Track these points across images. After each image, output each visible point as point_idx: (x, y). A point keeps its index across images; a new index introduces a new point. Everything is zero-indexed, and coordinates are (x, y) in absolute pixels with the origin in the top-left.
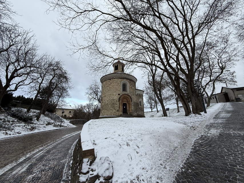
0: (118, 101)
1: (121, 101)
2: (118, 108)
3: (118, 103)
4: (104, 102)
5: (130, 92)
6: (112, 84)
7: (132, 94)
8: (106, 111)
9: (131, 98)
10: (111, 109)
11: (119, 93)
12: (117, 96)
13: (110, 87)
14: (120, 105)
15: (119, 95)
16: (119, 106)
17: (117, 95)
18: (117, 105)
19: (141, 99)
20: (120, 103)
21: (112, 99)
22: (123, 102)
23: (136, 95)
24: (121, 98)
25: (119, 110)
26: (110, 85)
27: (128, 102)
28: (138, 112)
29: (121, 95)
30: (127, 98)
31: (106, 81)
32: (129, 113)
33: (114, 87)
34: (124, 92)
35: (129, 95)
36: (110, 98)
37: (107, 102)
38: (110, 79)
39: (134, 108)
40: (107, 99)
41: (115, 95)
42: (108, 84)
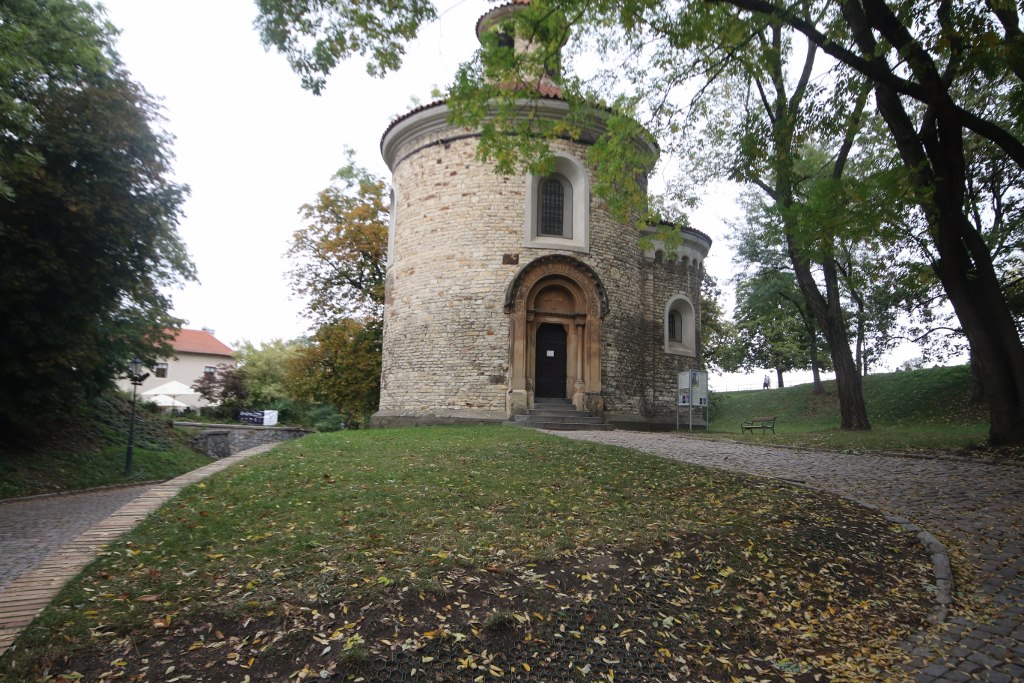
0: (499, 307)
1: (521, 304)
2: (497, 362)
3: (501, 323)
4: (403, 311)
5: (592, 243)
6: (462, 182)
7: (610, 256)
8: (414, 375)
9: (599, 285)
10: (452, 367)
11: (512, 245)
12: (495, 272)
13: (446, 200)
14: (512, 336)
15: (509, 260)
16: (505, 344)
17: (497, 264)
18: (490, 338)
19: (681, 295)
20: (513, 323)
21: (456, 289)
22: (536, 314)
23: (644, 265)
24: (525, 289)
25: (507, 375)
26: (449, 190)
27: (574, 317)
28: (650, 392)
29: (524, 261)
30: (574, 283)
31: (416, 156)
32: (577, 399)
33: (475, 199)
34: (551, 244)
35: (586, 261)
36: (447, 283)
37: (421, 316)
38: (446, 143)
39: (620, 361)
40: (426, 294)
41: (483, 266)
42: (431, 180)
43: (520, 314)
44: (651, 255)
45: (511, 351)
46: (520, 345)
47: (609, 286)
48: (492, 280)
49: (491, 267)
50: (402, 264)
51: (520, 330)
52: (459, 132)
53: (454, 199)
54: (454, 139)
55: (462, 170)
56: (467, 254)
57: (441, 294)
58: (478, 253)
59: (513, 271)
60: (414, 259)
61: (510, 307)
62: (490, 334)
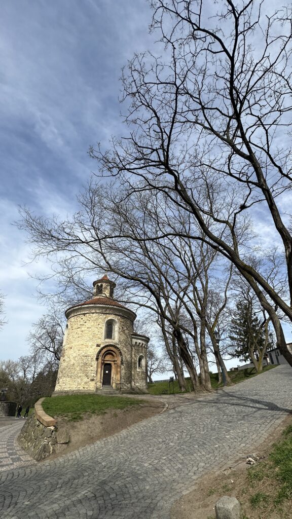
0: (95, 358)
1: (100, 358)
2: (93, 375)
3: (94, 363)
4: (67, 360)
5: (119, 341)
6: (88, 324)
7: (123, 344)
8: (68, 379)
9: (121, 353)
10: (80, 376)
11: (99, 342)
13: (83, 329)
14: (97, 367)
15: (98, 346)
16: (95, 369)
17: (95, 346)
18: (92, 368)
19: (141, 354)
20: (98, 363)
21: (83, 354)
22: (104, 361)
23: (132, 346)
24: (101, 354)
25: (95, 378)
26: (84, 326)
27: (114, 361)
28: (133, 383)
29: (102, 346)
30: (115, 352)
31: (76, 317)
32: (114, 385)
33: (90, 329)
34: (109, 341)
35: (117, 346)
36: (81, 352)
37: (73, 361)
38: (84, 314)
39: (125, 374)
40: (75, 355)
41: (91, 347)
42: (79, 324)
43: (100, 360)
44: (134, 343)
45: (97, 371)
46: (99, 370)
47: (123, 353)
48: (93, 351)
49: (93, 348)
50: (68, 346)
51: (100, 365)
52: (87, 312)
53: (85, 329)
54: (86, 313)
55: (88, 322)
56: (87, 344)
57: (79, 355)
58: (90, 344)
59: (99, 348)
60: (72, 344)
61: (97, 359)
62: (91, 366)
